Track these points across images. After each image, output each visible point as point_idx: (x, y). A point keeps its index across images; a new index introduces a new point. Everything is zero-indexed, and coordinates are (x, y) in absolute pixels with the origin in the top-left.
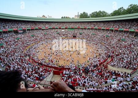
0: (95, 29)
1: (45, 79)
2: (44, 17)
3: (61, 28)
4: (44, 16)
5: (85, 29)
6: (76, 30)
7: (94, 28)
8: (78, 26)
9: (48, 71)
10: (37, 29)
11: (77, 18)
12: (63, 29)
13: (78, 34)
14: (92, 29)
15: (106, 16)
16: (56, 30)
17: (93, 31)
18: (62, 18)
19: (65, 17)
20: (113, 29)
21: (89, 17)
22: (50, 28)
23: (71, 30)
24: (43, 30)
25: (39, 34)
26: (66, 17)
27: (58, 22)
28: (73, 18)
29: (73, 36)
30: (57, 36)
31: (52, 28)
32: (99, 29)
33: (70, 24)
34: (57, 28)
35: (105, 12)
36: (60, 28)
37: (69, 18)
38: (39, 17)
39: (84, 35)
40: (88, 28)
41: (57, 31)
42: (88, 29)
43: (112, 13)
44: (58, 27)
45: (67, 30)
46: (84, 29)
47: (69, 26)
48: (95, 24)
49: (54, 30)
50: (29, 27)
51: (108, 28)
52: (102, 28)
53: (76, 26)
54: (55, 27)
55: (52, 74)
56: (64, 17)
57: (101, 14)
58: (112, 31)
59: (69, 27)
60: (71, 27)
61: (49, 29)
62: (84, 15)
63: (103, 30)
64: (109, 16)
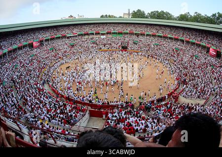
0: (159, 36)
1: (78, 124)
2: (71, 18)
3: (99, 33)
4: (71, 16)
5: (143, 35)
6: (126, 36)
7: (157, 34)
8: (129, 29)
9: (80, 110)
10: (59, 38)
11: (126, 17)
12: (103, 34)
13: (131, 42)
14: (154, 36)
15: (171, 19)
16: (91, 37)
17: (156, 39)
18: (102, 16)
19: (106, 15)
20: (183, 38)
21: (147, 18)
22: (80, 33)
23: (118, 37)
24: (68, 38)
25: (62, 46)
26: (109, 16)
27: (94, 24)
28: (121, 17)
29: (123, 47)
30: (92, 47)
31: (83, 33)
32: (164, 37)
33: (116, 25)
34: (93, 34)
35: (169, 14)
36: (97, 33)
37: (114, 17)
38: (63, 19)
39: (142, 45)
40: (147, 33)
41: (92, 39)
42: (147, 35)
43: (178, 17)
44: (94, 32)
45: (110, 36)
46: (141, 35)
47: (114, 30)
48: (158, 28)
49: (87, 37)
50: (47, 35)
51: (176, 37)
52: (169, 36)
53: (127, 30)
54: (89, 32)
55: (87, 115)
56: (104, 15)
57: (165, 15)
58: (183, 41)
59: (114, 32)
60: (117, 32)
61: (79, 35)
62: (139, 14)
63: (170, 38)
64: (176, 20)
